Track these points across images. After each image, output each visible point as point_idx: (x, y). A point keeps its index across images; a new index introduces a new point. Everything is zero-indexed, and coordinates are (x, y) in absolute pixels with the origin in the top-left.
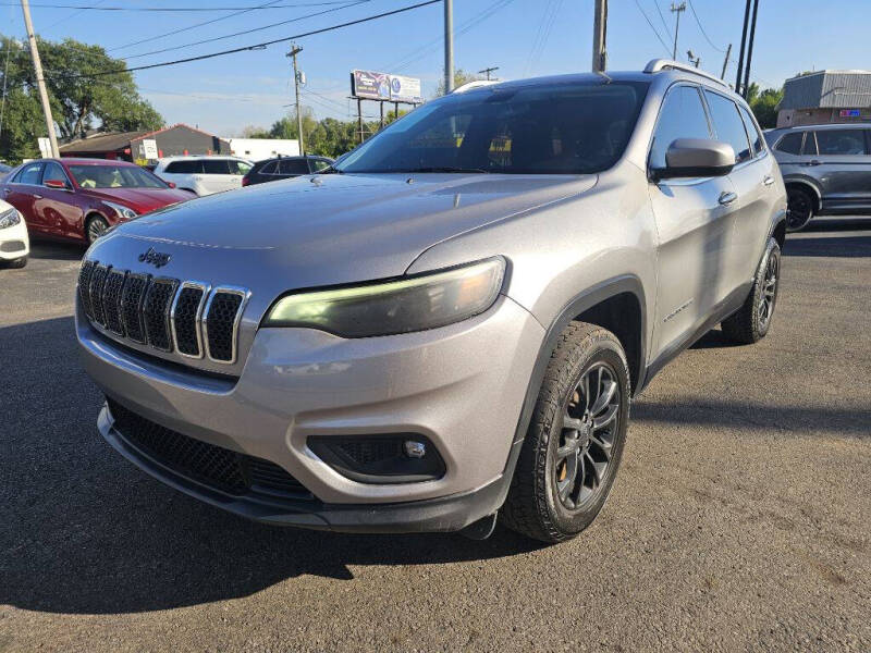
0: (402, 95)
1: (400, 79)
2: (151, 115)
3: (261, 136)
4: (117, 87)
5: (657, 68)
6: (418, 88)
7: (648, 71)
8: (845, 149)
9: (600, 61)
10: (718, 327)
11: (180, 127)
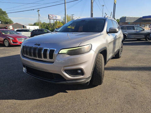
0: (57, 19)
1: (57, 16)
2: (11, 21)
3: (32, 25)
4: (4, 16)
5: (106, 17)
6: (60, 18)
7: (105, 17)
8: (130, 29)
9: (92, 14)
10: (114, 56)
11: (16, 23)
